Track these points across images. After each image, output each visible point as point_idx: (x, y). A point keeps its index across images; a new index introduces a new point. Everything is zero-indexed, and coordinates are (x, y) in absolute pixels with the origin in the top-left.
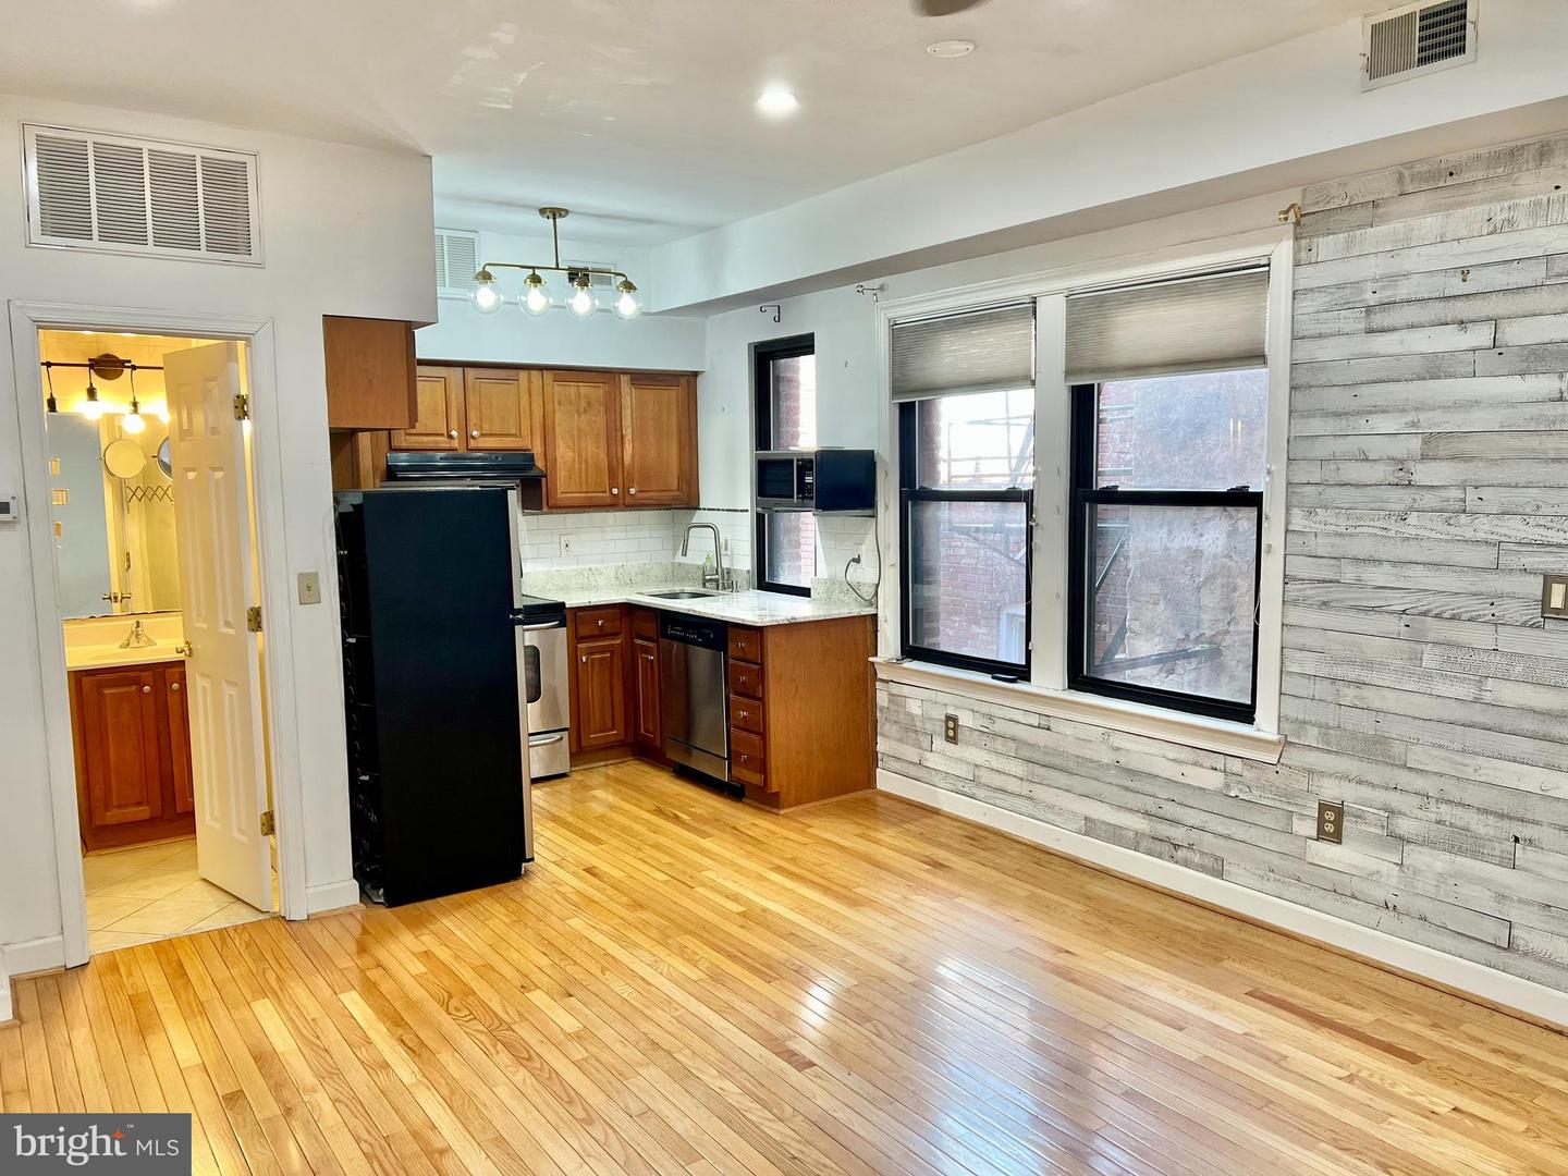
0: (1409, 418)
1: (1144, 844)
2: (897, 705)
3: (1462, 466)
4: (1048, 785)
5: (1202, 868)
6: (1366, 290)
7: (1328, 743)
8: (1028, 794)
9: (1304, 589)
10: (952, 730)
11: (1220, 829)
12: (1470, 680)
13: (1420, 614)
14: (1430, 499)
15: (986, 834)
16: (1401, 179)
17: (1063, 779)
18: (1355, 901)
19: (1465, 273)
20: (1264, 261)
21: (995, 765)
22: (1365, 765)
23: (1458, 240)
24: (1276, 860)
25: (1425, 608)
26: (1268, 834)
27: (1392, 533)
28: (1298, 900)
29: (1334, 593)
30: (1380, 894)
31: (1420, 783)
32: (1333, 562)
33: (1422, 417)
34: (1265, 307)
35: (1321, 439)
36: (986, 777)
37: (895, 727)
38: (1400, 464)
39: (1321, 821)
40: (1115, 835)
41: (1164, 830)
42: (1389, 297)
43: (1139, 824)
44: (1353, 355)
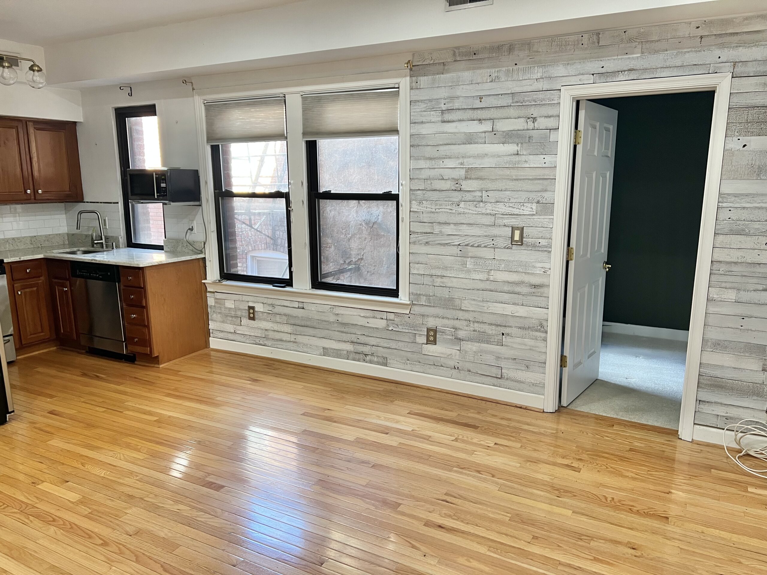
0: (461, 161)
1: (351, 356)
2: (220, 304)
3: (481, 182)
4: (304, 335)
5: (378, 363)
6: (441, 103)
7: (430, 303)
8: (294, 340)
9: (418, 237)
10: (252, 314)
11: (386, 345)
12: (485, 271)
13: (466, 245)
14: (469, 196)
15: (272, 362)
16: (454, 54)
17: (311, 331)
18: (442, 368)
19: (481, 98)
20: (397, 86)
21: (276, 328)
22: (445, 310)
23: (478, 84)
24: (409, 355)
25: (467, 243)
26: (406, 344)
27: (454, 211)
28: (419, 371)
29: (431, 238)
30: (452, 363)
31: (467, 316)
32: (430, 224)
33: (465, 160)
34: (398, 107)
35: (424, 170)
36: (271, 335)
37: (219, 315)
38: (457, 181)
39: (428, 336)
40: (337, 354)
41: (360, 348)
42: (451, 107)
43: (349, 347)
44: (436, 132)
